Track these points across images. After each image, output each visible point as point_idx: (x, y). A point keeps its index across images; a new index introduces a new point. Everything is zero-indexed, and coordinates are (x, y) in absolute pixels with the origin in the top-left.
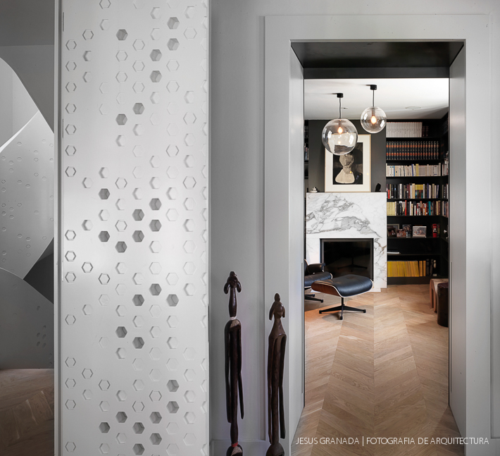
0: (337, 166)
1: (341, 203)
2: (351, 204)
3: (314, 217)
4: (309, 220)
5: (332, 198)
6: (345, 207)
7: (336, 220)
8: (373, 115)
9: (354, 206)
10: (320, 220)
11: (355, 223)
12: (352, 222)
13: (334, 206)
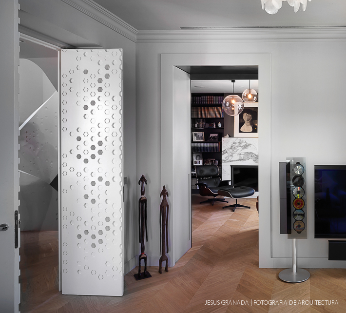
0: (241, 121)
1: (243, 144)
2: (249, 145)
3: (227, 152)
4: (223, 154)
5: (238, 141)
6: (245, 147)
7: (240, 154)
8: (250, 93)
9: (251, 146)
10: (230, 154)
11: (252, 156)
12: (250, 155)
13: (239, 146)
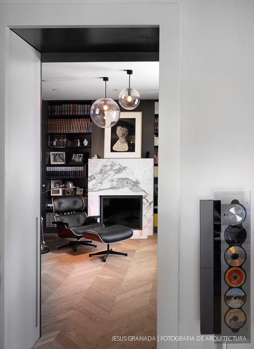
0: (114, 137)
1: (116, 167)
2: (125, 168)
3: (94, 178)
4: (90, 181)
5: (109, 163)
6: (119, 171)
7: (112, 181)
9: (127, 169)
10: (99, 180)
11: (127, 183)
12: (126, 182)
13: (111, 169)
